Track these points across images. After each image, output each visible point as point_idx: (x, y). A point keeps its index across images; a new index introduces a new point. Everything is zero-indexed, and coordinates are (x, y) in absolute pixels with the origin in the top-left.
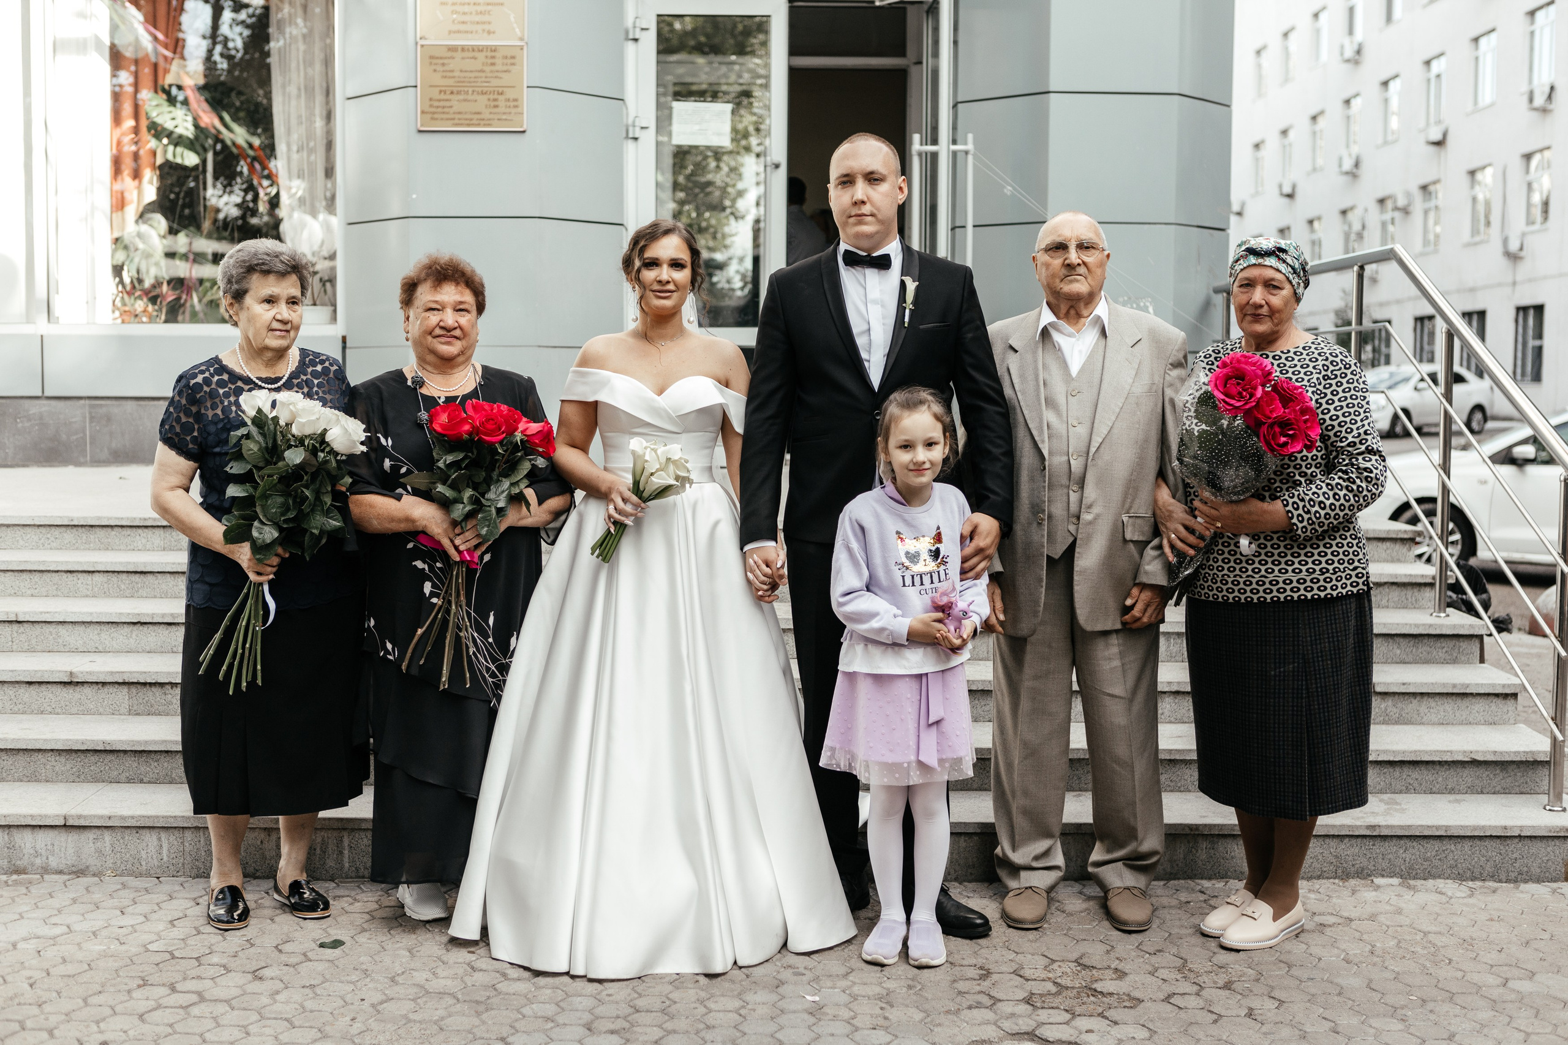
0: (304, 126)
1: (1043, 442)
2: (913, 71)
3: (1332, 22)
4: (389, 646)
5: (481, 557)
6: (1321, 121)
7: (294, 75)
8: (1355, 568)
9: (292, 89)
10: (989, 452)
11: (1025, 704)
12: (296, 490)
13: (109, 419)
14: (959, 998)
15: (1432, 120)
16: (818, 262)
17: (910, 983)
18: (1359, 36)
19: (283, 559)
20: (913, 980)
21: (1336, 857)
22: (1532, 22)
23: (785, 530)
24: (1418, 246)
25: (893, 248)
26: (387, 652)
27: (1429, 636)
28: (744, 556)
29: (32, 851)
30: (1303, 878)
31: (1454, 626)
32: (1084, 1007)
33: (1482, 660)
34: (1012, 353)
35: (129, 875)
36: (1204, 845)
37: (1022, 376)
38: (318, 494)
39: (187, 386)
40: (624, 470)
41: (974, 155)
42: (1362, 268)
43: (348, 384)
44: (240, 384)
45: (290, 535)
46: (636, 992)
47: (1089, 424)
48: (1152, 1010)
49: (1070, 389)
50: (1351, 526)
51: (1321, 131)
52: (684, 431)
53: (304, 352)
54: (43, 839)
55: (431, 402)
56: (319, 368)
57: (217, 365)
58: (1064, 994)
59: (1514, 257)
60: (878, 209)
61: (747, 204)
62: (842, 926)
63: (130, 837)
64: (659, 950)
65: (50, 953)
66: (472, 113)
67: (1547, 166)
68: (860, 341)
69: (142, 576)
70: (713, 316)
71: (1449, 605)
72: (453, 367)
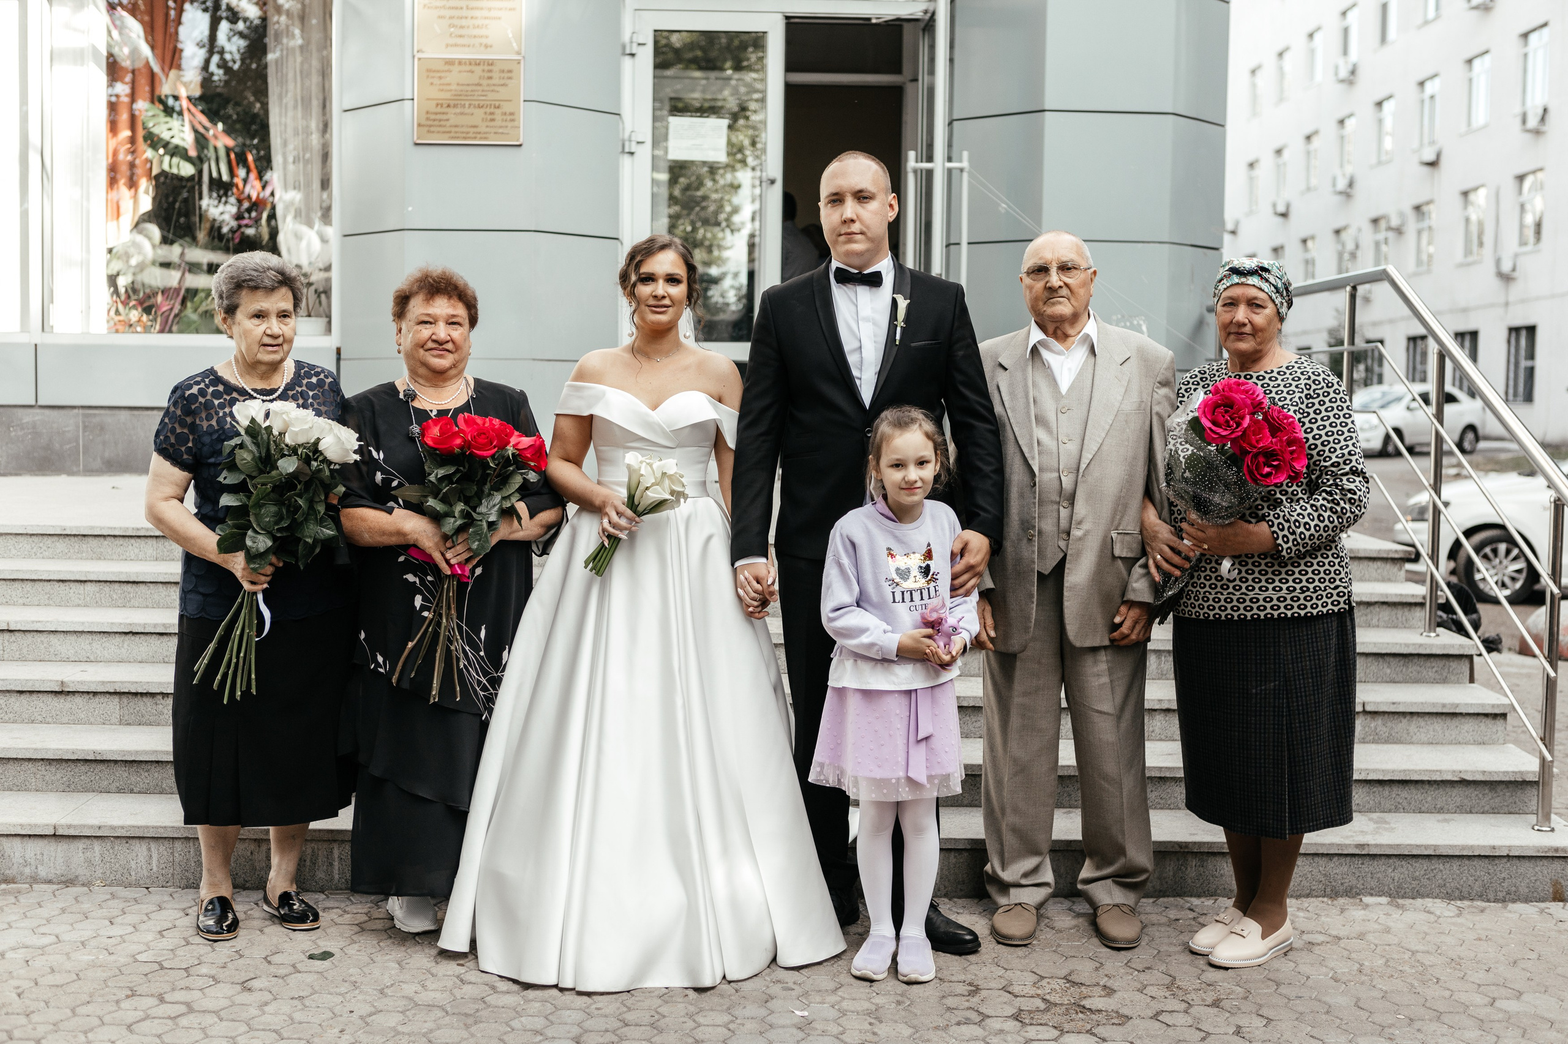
0: (300, 137)
1: (1033, 458)
2: (909, 88)
3: (1327, 42)
4: (380, 659)
5: (473, 571)
6: (1316, 142)
7: (291, 86)
8: (1337, 587)
9: (289, 99)
10: (980, 470)
11: (1015, 721)
12: (289, 499)
13: (102, 428)
14: (948, 1014)
15: (1426, 140)
16: (810, 280)
17: (899, 998)
18: (1354, 56)
19: (277, 568)
20: (902, 995)
21: (1325, 875)
22: (1526, 44)
23: (777, 545)
24: (1411, 266)
25: (885, 266)
26: (378, 665)
27: (1419, 655)
28: (735, 571)
29: (21, 861)
30: (1292, 896)
31: (1444, 646)
32: (1072, 1023)
33: (1472, 680)
34: (1001, 370)
35: (118, 885)
36: (1193, 862)
37: (1012, 394)
38: (311, 503)
39: (182, 396)
40: (618, 484)
41: (969, 173)
42: (1354, 288)
43: (343, 396)
44: (235, 395)
45: (285, 544)
46: (625, 1005)
47: (1078, 441)
48: (1141, 1026)
49: (1060, 407)
50: (1333, 545)
51: (1316, 151)
52: (677, 446)
53: (299, 364)
54: (33, 848)
55: (423, 415)
56: (314, 380)
57: (212, 377)
58: (1053, 1011)
59: (1506, 278)
60: (868, 227)
61: (743, 217)
62: (833, 942)
63: (120, 847)
64: (648, 962)
65: (39, 963)
66: (468, 126)
67: (1540, 187)
68: (852, 359)
69: (134, 586)
70: (708, 331)
71: (1439, 625)
72: (445, 380)
